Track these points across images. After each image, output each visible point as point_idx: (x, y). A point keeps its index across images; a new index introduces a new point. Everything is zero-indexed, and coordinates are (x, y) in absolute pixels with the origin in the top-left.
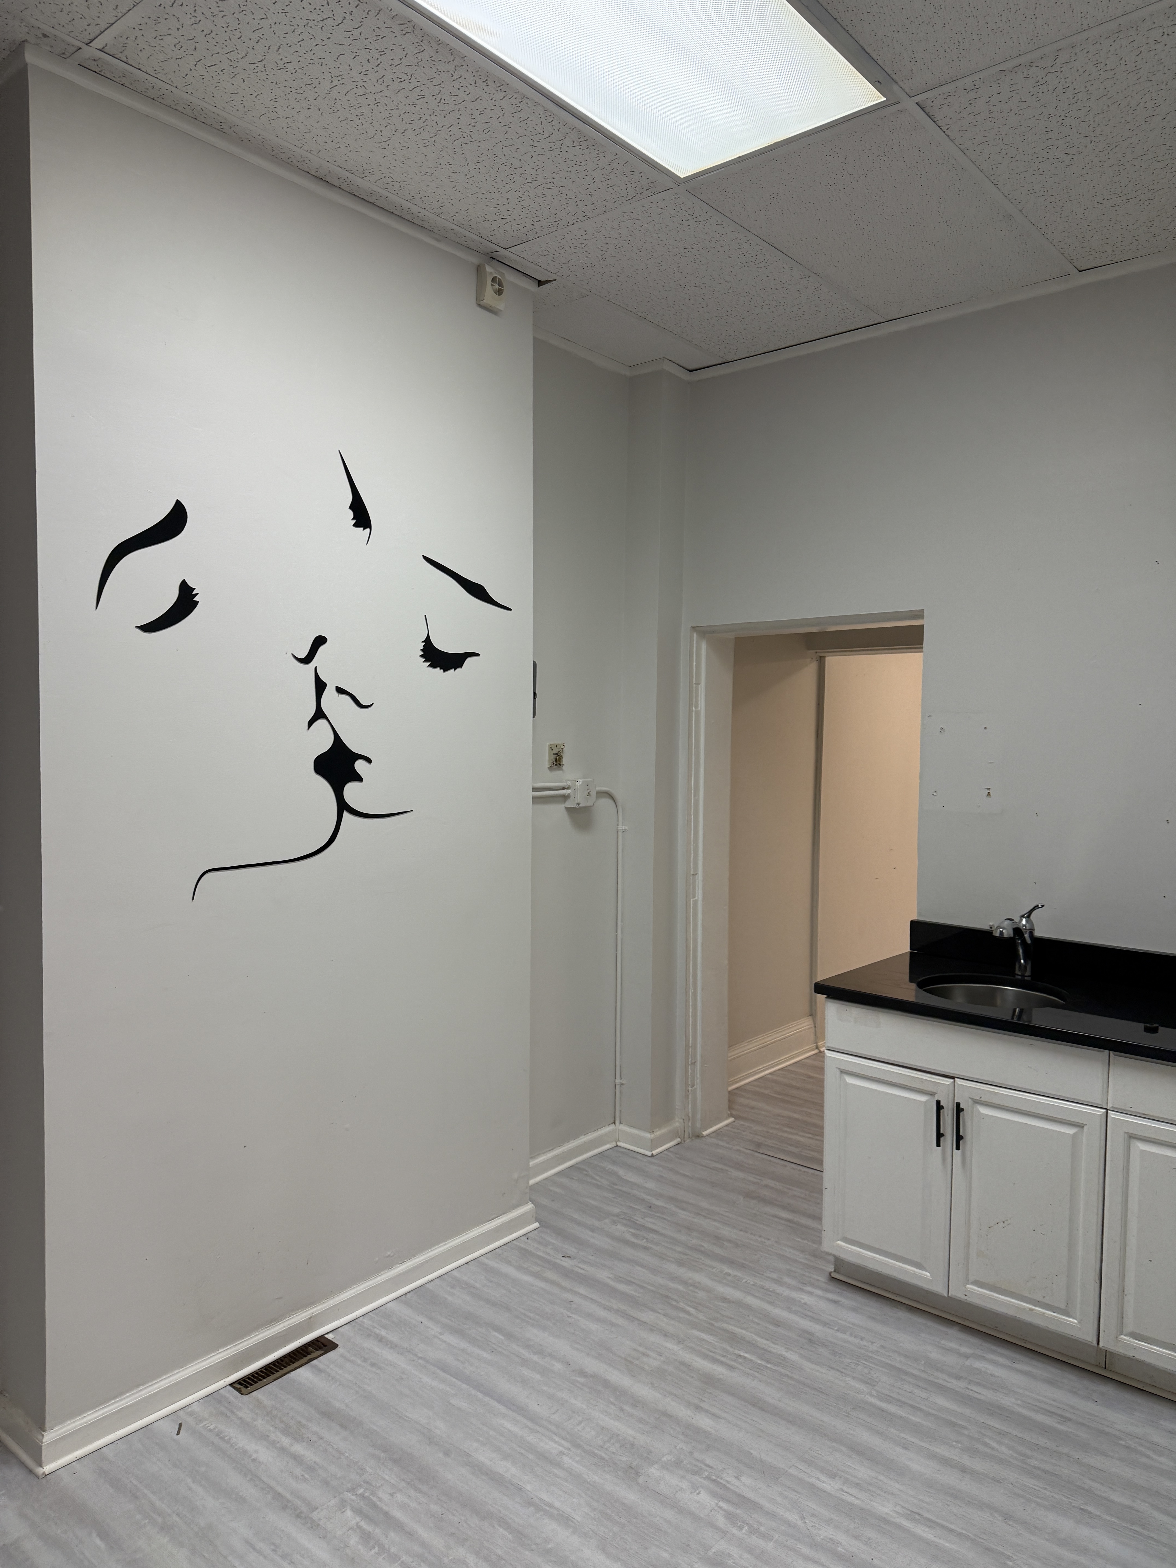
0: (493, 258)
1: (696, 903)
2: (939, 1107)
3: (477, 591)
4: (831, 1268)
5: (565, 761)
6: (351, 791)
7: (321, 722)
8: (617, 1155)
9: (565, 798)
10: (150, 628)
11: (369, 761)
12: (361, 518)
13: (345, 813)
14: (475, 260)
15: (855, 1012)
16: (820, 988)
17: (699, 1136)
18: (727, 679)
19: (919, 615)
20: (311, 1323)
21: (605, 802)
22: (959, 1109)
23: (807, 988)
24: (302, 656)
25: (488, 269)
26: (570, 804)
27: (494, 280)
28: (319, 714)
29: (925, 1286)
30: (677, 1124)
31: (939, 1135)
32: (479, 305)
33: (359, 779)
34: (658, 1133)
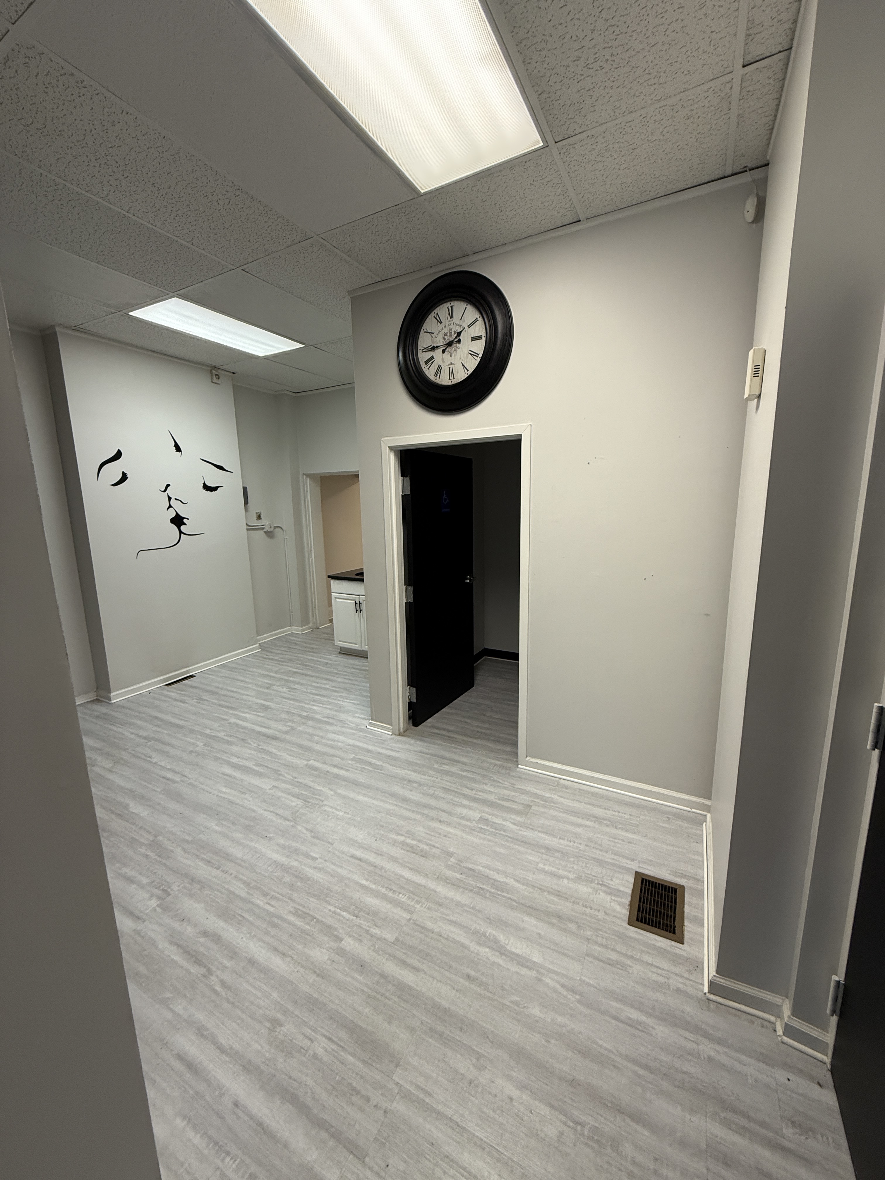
0: (215, 368)
1: (312, 560)
2: (356, 603)
3: (221, 468)
4: (339, 650)
5: (262, 517)
6: (183, 528)
7: (171, 509)
8: (292, 634)
9: (263, 528)
10: (114, 485)
11: (188, 519)
12: (178, 449)
13: (182, 535)
14: (209, 369)
15: (337, 581)
16: (329, 577)
17: (318, 628)
18: (318, 490)
19: (358, 471)
20: (188, 672)
21: (278, 530)
22: (360, 603)
23: (326, 577)
24: (163, 490)
25: (214, 372)
26: (265, 530)
27: (216, 375)
28: (170, 506)
29: (357, 648)
30: (311, 625)
31: (356, 610)
32: (212, 382)
33: (185, 524)
34: (304, 627)
